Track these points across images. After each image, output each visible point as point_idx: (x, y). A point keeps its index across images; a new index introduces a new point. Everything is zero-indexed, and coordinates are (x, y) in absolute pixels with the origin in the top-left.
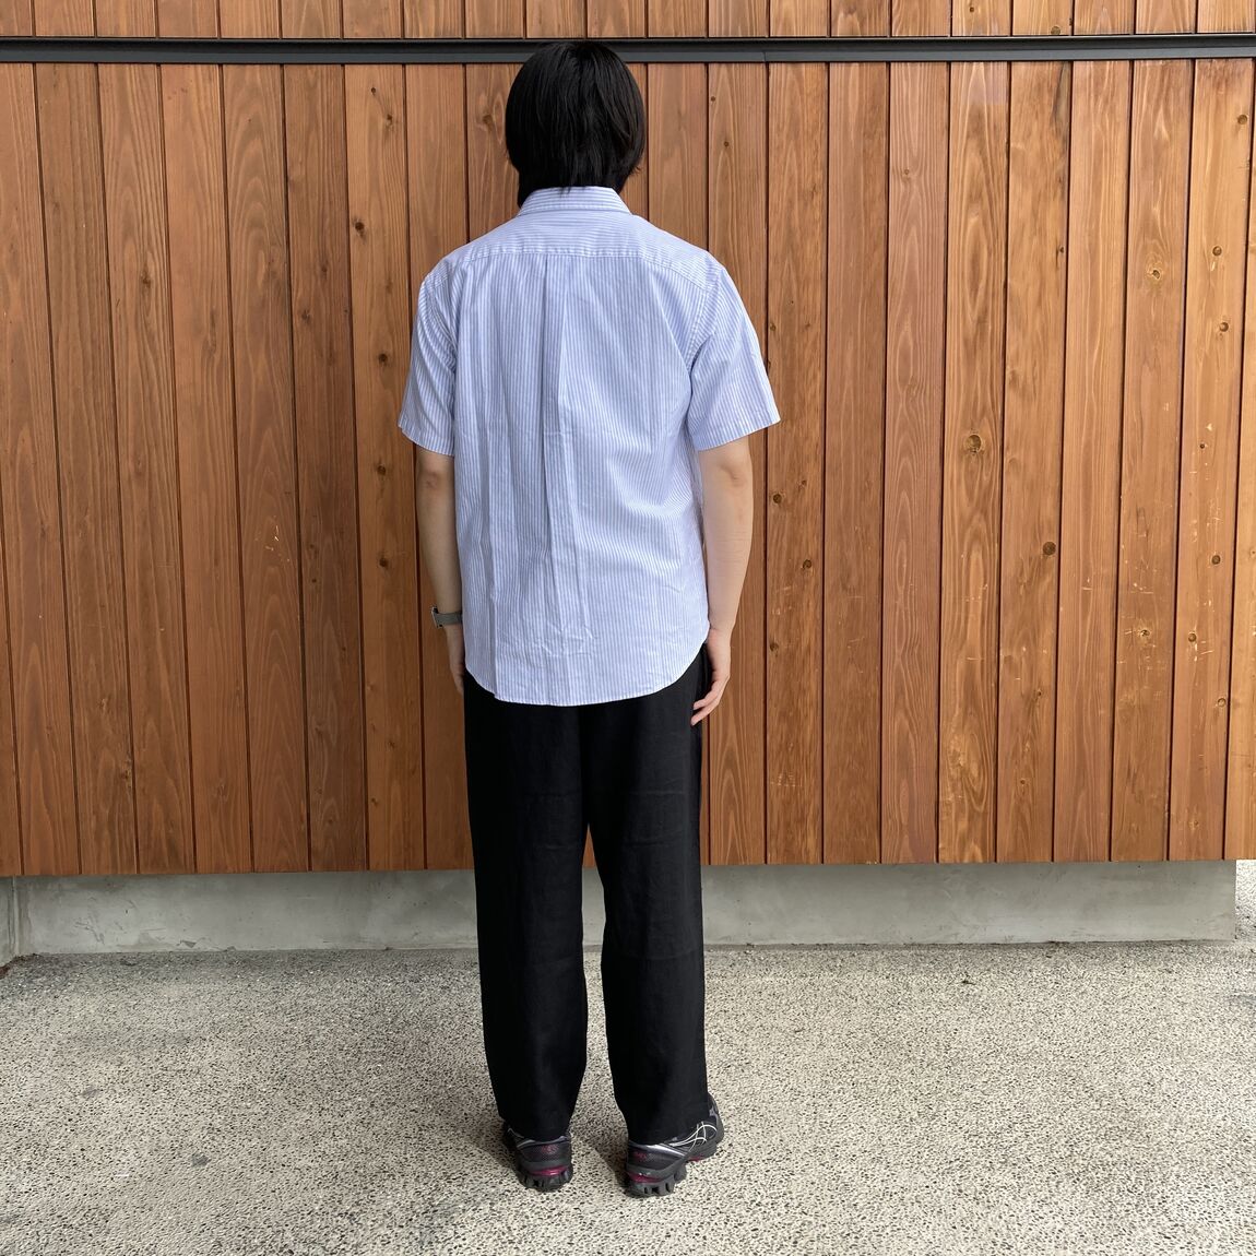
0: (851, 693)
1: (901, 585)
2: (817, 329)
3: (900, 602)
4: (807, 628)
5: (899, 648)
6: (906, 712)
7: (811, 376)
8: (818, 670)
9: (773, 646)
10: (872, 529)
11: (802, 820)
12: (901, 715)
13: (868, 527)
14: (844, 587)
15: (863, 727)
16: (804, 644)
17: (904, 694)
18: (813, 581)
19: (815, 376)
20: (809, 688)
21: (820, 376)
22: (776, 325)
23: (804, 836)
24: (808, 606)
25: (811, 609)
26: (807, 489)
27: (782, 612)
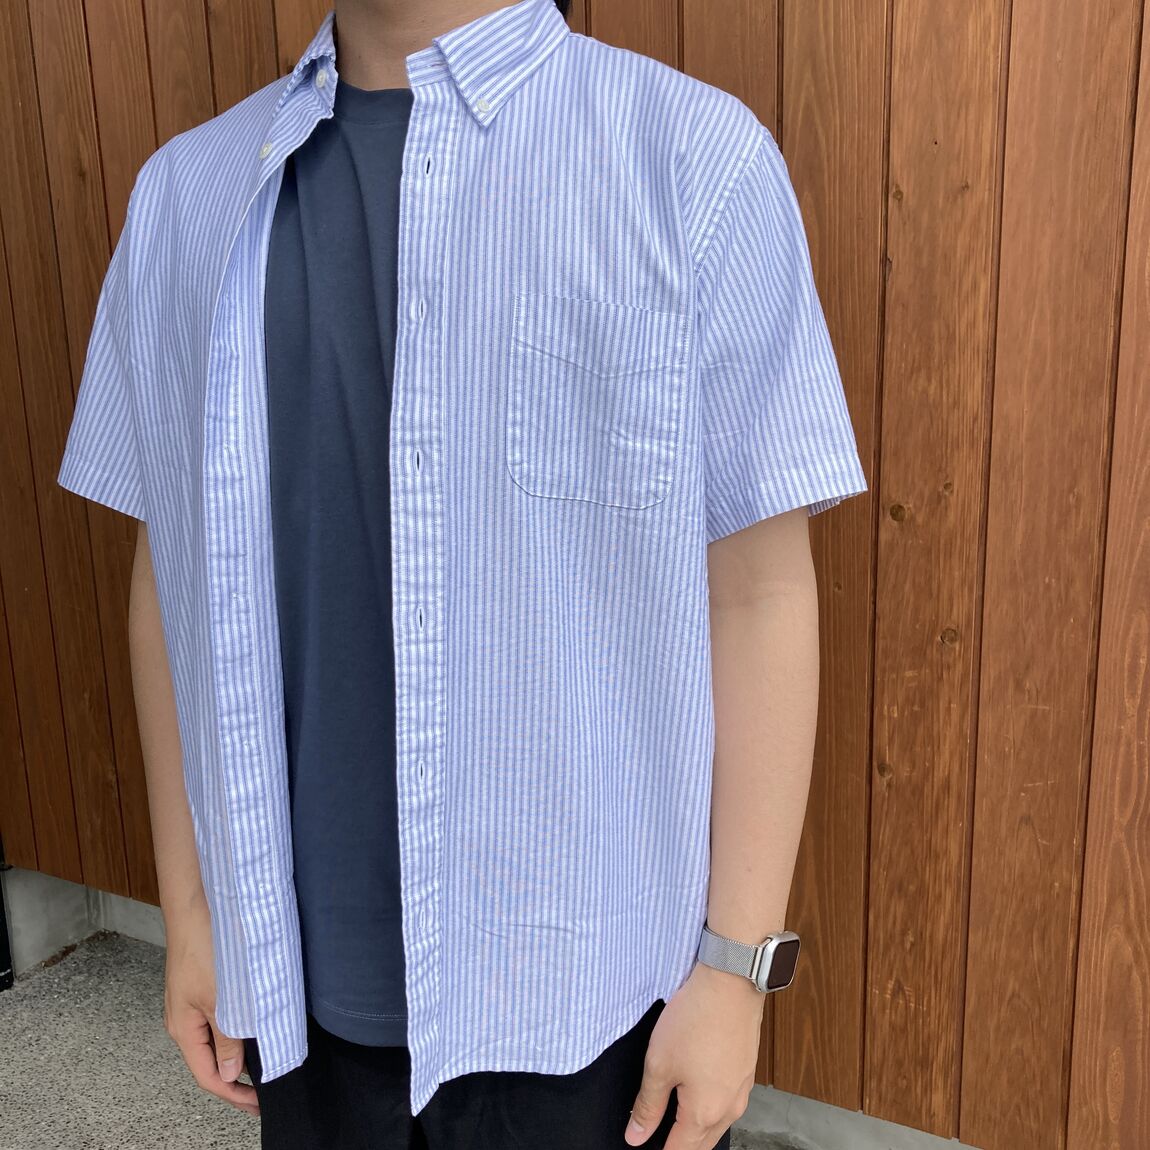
0: (1022, 875)
1: (1133, 695)
2: (982, 193)
3: (1127, 727)
4: (946, 750)
5: (1121, 813)
6: (1129, 931)
7: (967, 285)
8: (964, 824)
9: (882, 769)
10: (1078, 585)
11: (925, 1063)
12: (1118, 933)
13: (1070, 582)
14: (1019, 685)
15: (1042, 938)
16: (939, 774)
17: (1126, 897)
18: (959, 667)
19: (975, 286)
20: (946, 852)
21: (984, 286)
22: (904, 189)
23: (928, 1088)
24: (949, 709)
25: (955, 717)
26: (953, 499)
27: (901, 714)
